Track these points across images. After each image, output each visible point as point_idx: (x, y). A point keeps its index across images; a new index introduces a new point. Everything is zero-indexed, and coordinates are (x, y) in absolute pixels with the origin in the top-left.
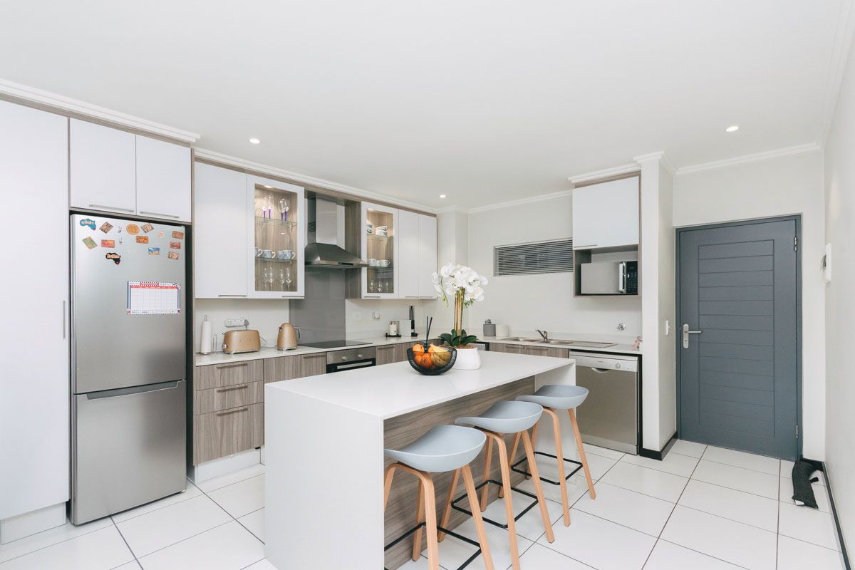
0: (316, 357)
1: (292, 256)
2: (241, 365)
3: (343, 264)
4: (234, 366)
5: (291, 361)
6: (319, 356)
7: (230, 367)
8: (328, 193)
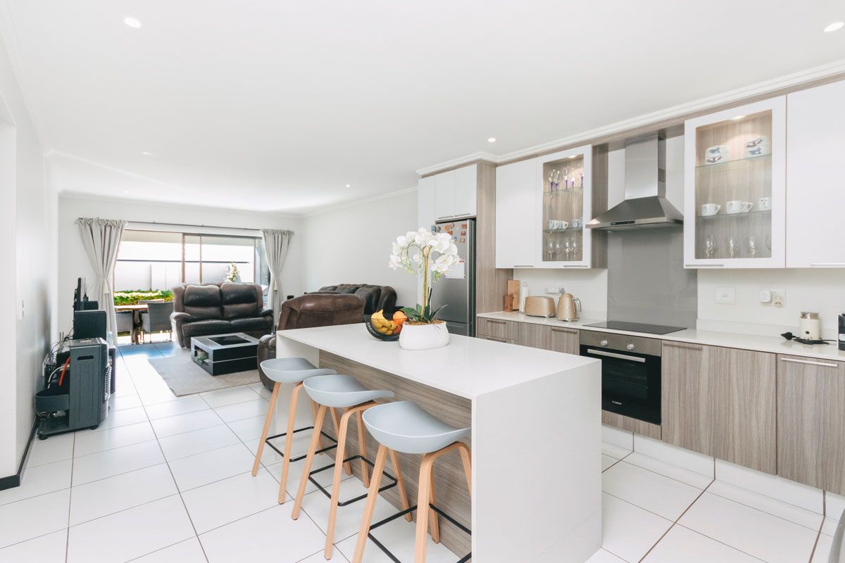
0: (568, 332)
1: (578, 225)
2: (503, 323)
3: (617, 223)
4: (499, 323)
5: (541, 330)
6: (571, 332)
7: (496, 322)
8: (642, 132)
